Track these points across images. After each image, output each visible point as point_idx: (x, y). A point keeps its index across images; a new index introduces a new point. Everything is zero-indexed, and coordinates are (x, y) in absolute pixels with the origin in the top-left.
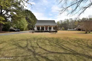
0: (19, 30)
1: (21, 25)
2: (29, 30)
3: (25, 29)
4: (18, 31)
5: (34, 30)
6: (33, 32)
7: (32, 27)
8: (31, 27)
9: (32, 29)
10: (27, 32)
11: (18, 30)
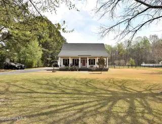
0: (23, 66)
1: (28, 55)
2: (44, 67)
3: (35, 62)
4: (22, 68)
5: (56, 66)
6: (53, 71)
7: (53, 58)
8: (49, 59)
9: (53, 62)
10: (41, 70)
11: (21, 66)
